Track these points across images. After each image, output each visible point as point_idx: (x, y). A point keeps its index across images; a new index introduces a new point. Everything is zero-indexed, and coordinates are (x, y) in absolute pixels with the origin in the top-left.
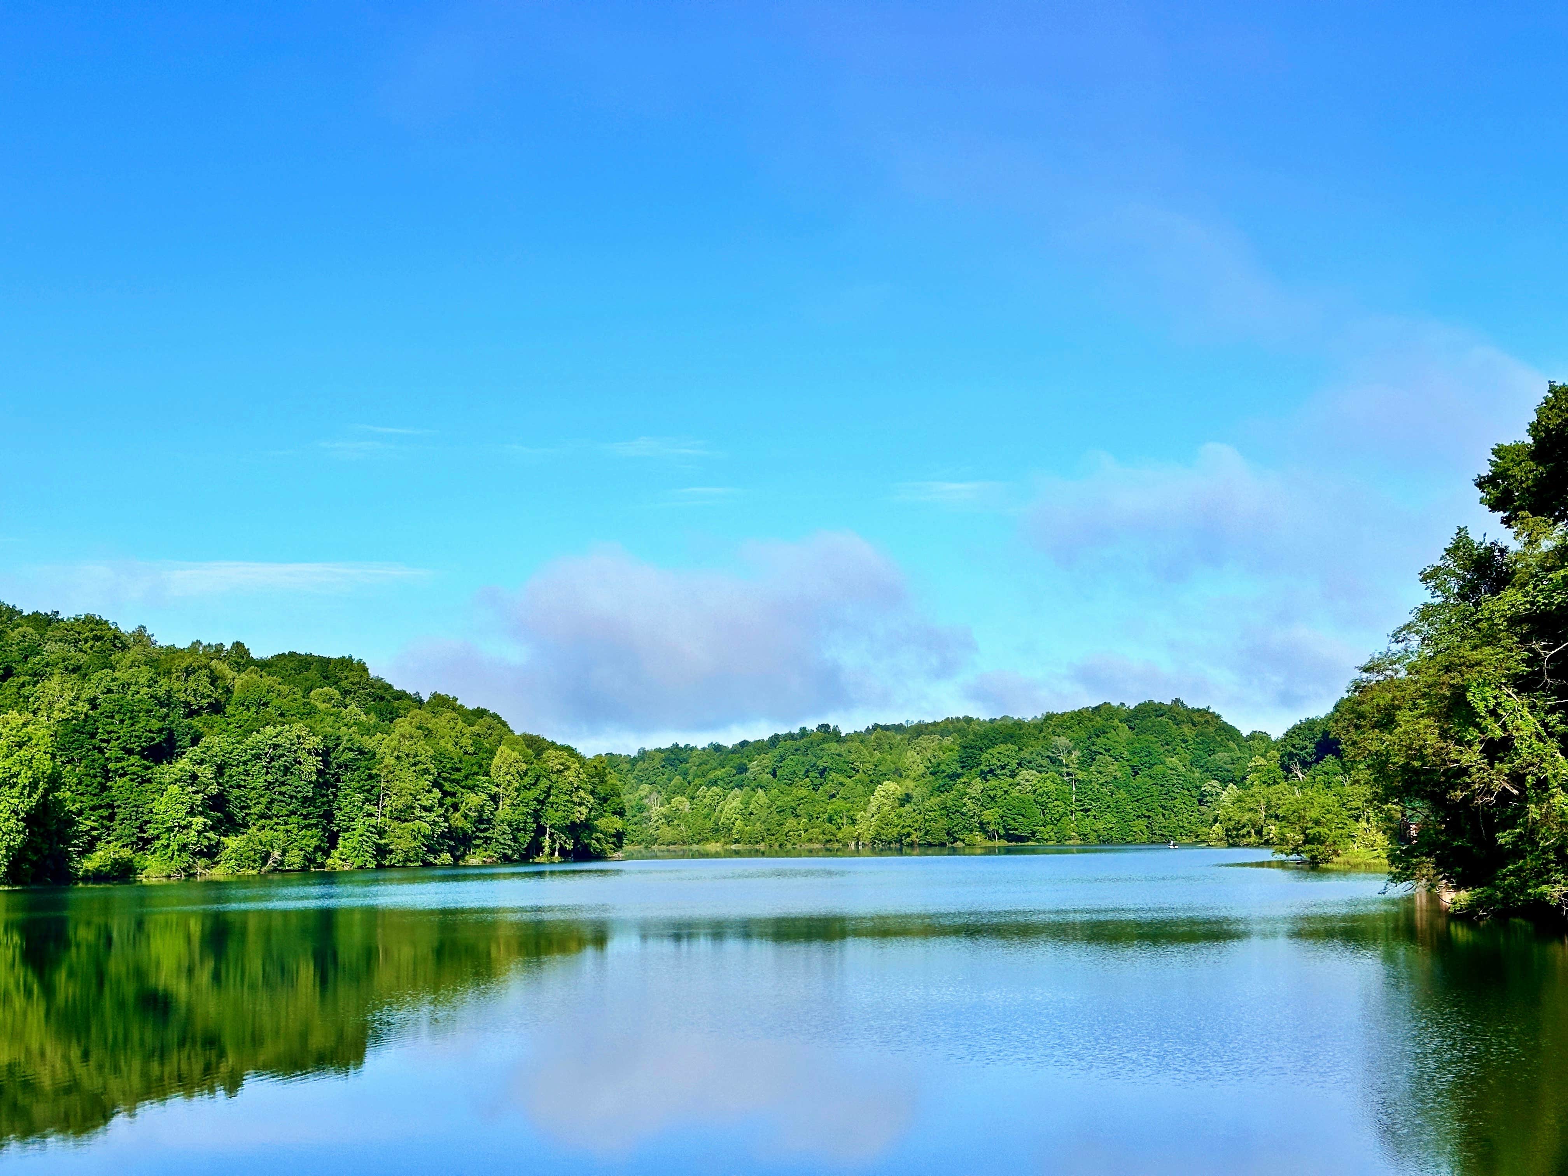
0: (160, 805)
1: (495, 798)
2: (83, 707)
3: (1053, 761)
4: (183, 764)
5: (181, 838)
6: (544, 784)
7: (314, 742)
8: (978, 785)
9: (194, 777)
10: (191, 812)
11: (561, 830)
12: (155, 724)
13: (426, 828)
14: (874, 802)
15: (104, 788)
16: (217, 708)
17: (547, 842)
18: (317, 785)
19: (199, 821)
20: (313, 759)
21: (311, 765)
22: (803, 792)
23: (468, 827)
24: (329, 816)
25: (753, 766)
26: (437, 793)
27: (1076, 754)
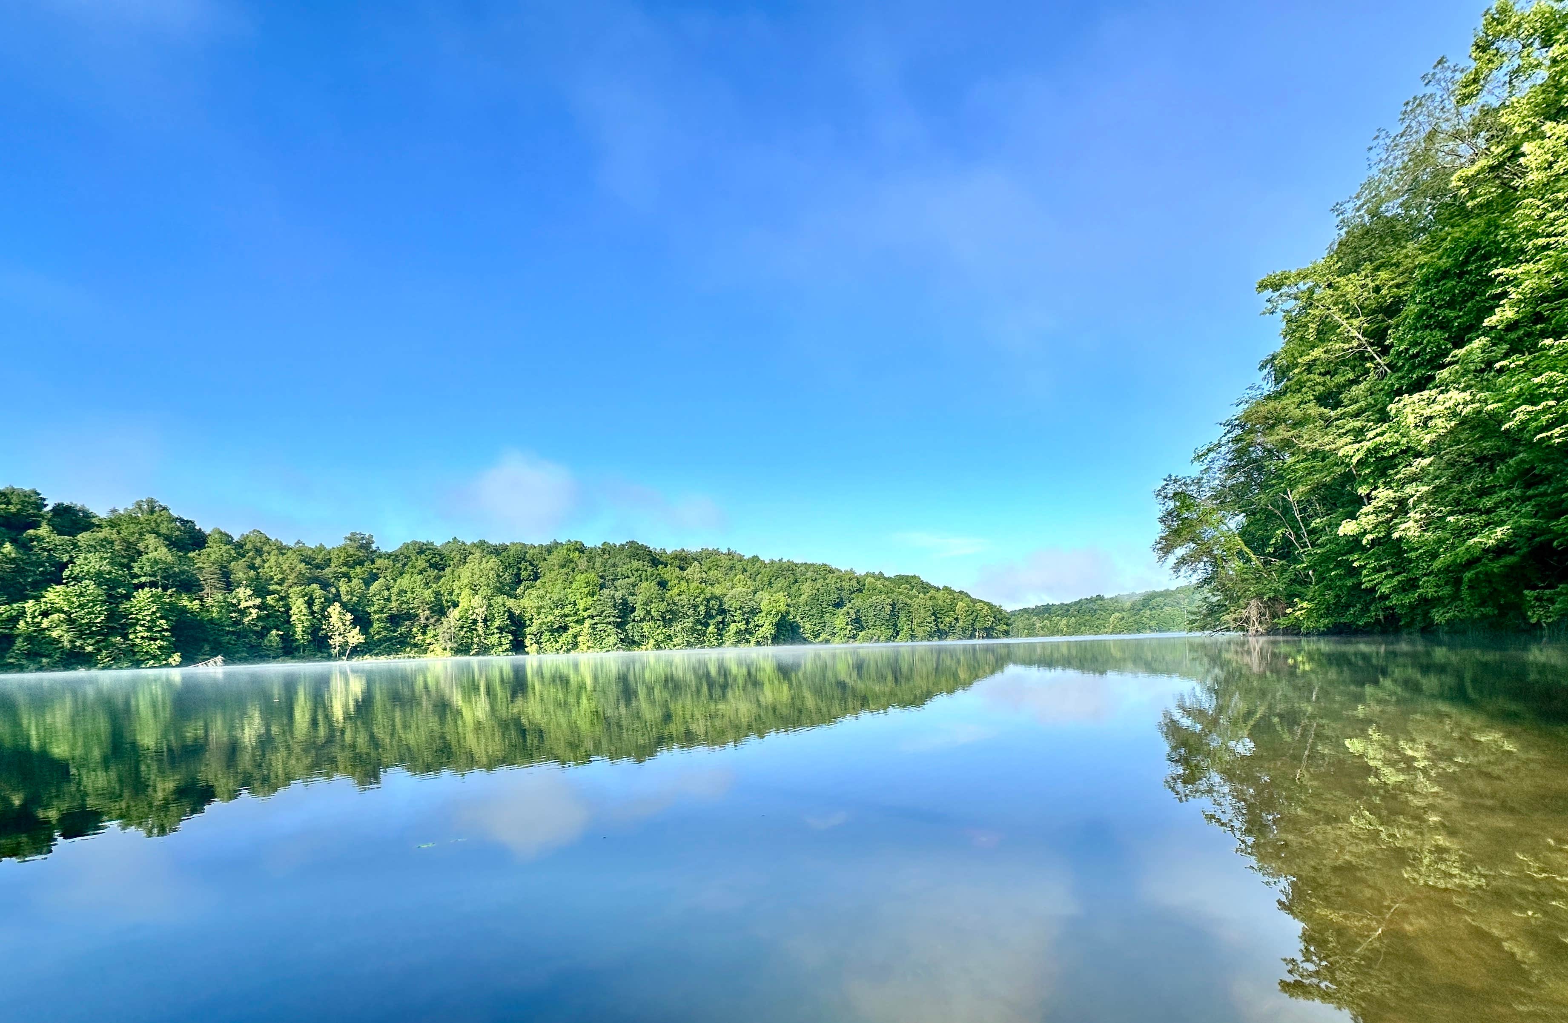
0: (837, 622)
1: (957, 619)
2: (815, 591)
3: (1178, 603)
4: (845, 608)
5: (844, 632)
6: (974, 614)
7: (888, 601)
8: (1148, 612)
9: (848, 613)
10: (847, 624)
11: (982, 630)
12: (836, 596)
13: (929, 629)
14: (1111, 620)
15: (822, 617)
16: (860, 590)
17: (977, 634)
18: (890, 615)
19: (849, 627)
20: (889, 607)
21: (888, 608)
22: (1088, 618)
23: (946, 628)
24: (896, 625)
25: (1072, 610)
26: (933, 617)
27: (1187, 600)
